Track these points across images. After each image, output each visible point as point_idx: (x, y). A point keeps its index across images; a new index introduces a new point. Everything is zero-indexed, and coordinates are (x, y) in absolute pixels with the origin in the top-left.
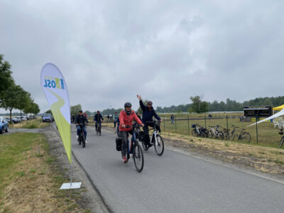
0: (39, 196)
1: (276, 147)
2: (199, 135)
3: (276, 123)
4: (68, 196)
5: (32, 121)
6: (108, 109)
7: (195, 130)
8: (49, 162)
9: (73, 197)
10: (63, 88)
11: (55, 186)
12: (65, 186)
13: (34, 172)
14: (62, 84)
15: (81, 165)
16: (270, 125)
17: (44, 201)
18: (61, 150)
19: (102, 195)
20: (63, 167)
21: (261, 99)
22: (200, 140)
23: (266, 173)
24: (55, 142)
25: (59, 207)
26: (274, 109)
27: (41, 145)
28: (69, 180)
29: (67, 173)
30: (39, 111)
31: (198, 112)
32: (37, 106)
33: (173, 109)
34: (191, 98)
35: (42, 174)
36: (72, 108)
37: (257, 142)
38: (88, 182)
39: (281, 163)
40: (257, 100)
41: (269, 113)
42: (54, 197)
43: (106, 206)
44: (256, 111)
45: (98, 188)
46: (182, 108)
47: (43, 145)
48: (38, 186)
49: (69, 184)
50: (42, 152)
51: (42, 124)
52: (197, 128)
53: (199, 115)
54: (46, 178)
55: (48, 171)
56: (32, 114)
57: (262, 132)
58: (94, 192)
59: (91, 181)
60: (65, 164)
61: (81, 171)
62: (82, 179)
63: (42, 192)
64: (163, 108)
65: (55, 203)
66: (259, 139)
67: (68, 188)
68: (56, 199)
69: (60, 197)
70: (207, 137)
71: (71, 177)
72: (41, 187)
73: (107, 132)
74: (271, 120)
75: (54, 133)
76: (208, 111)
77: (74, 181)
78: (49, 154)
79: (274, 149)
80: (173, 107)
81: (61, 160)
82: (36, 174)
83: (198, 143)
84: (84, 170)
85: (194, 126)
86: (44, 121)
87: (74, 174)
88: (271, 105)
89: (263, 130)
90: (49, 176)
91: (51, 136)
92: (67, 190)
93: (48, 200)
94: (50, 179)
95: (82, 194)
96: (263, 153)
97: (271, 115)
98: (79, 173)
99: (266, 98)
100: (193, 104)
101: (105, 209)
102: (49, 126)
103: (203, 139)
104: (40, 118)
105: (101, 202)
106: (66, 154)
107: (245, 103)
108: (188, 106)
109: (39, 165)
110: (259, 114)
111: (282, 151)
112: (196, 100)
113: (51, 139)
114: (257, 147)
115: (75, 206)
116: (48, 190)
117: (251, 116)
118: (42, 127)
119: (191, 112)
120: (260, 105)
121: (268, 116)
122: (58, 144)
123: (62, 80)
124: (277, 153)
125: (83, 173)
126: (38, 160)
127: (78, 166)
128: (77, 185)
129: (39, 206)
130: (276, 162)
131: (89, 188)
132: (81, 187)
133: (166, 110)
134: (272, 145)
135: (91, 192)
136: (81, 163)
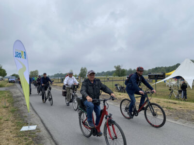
0: (4, 136)
1: (167, 98)
2: (119, 91)
3: (167, 83)
4: (26, 136)
5: (1, 82)
6: (58, 74)
7: (117, 88)
8: (13, 112)
9: (30, 136)
10: (25, 58)
11: (16, 129)
12: (24, 128)
13: (1, 119)
14: (25, 55)
15: (36, 113)
16: (164, 84)
17: (8, 140)
18: (22, 103)
19: (52, 133)
20: (24, 115)
21: (159, 68)
22: (120, 94)
23: (160, 115)
24: (18, 97)
25: (19, 143)
26: (167, 74)
27: (7, 99)
28: (27, 124)
29: (26, 119)
30: (6, 74)
31: (119, 76)
32: (4, 71)
33: (103, 74)
34: (115, 67)
35: (7, 120)
36: (32, 73)
37: (156, 96)
38: (42, 125)
39: (169, 108)
40: (156, 69)
41: (163, 77)
42: (15, 137)
43: (54, 141)
44: (156, 75)
45: (48, 129)
46: (109, 73)
47: (9, 99)
48: (3, 129)
49: (27, 127)
50: (7, 105)
51: (8, 84)
52: (118, 86)
53: (120, 78)
54: (10, 123)
55: (11, 118)
56: (1, 77)
57: (159, 89)
58: (46, 132)
59: (44, 124)
60: (25, 113)
61: (37, 117)
62: (37, 123)
63: (7, 133)
64: (96, 73)
65: (17, 141)
66: (157, 93)
67: (27, 130)
68: (17, 138)
69: (20, 136)
70: (125, 92)
71: (29, 122)
72: (6, 130)
73: (57, 89)
74: (165, 81)
75: (18, 91)
76: (125, 75)
77: (31, 124)
78: (13, 106)
79: (166, 100)
80: (103, 72)
81: (22, 110)
82: (2, 121)
83: (119, 96)
84: (39, 116)
85: (116, 85)
86: (10, 82)
87: (32, 120)
88: (165, 72)
89: (160, 88)
90: (12, 122)
91: (15, 93)
92: (26, 131)
93: (11, 139)
94: (13, 124)
95: (37, 133)
96: (159, 103)
97: (164, 78)
98: (35, 119)
99: (162, 67)
100: (116, 71)
101: (53, 143)
102: (14, 85)
103: (121, 94)
104: (7, 79)
105: (50, 139)
106: (26, 105)
107: (149, 70)
108: (113, 72)
109: (5, 114)
110: (158, 77)
111: (170, 101)
112: (118, 68)
113: (14, 95)
114: (155, 98)
115: (31, 142)
116: (11, 132)
117: (153, 79)
118: (9, 86)
119: (114, 76)
120: (158, 72)
121: (163, 79)
122: (20, 99)
123: (25, 53)
124: (167, 102)
125: (38, 118)
126: (4, 110)
127: (35, 114)
128: (33, 128)
129: (4, 143)
130: (166, 108)
131: (43, 129)
132: (37, 129)
133: (99, 74)
134: (165, 97)
135: (44, 132)
136: (37, 111)
